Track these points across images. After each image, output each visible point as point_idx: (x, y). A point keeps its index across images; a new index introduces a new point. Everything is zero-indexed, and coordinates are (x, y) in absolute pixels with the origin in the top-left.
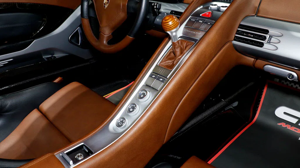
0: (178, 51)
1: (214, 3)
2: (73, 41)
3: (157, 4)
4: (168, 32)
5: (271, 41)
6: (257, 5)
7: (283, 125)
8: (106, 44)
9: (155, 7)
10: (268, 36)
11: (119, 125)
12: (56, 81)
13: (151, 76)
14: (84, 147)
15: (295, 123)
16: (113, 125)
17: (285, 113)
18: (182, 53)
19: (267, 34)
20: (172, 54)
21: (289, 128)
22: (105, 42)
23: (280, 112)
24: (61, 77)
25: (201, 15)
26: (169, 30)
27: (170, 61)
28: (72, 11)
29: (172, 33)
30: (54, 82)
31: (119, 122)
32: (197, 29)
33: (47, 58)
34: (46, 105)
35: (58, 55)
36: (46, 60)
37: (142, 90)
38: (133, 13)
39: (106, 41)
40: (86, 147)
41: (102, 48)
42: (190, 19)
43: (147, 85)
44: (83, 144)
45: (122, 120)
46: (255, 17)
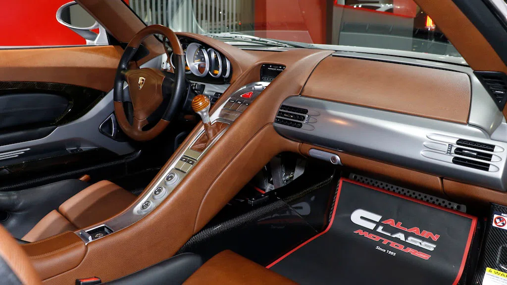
0: (211, 132)
1: (259, 83)
2: (103, 130)
3: (195, 85)
4: (199, 113)
5: (309, 121)
6: (302, 84)
7: (360, 232)
8: (141, 130)
9: (194, 88)
10: (307, 116)
11: (143, 207)
12: (82, 179)
13: (181, 159)
14: (106, 229)
15: (372, 229)
16: (137, 208)
17: (362, 218)
18: (215, 135)
19: (305, 114)
20: (206, 137)
21: (367, 235)
22: (139, 127)
23: (357, 216)
24: (88, 175)
25: (241, 96)
26: (199, 110)
27: (203, 144)
28: (105, 94)
29: (202, 113)
30: (81, 179)
31: (144, 205)
32: (234, 110)
33: (72, 151)
34: (66, 206)
35: (85, 148)
36: (70, 152)
37: (170, 173)
38: (168, 95)
39: (141, 127)
40: (107, 228)
41: (136, 134)
42: (229, 101)
43: (177, 169)
44: (104, 225)
45: (147, 203)
46: (299, 97)
